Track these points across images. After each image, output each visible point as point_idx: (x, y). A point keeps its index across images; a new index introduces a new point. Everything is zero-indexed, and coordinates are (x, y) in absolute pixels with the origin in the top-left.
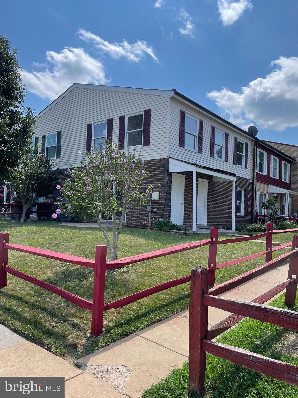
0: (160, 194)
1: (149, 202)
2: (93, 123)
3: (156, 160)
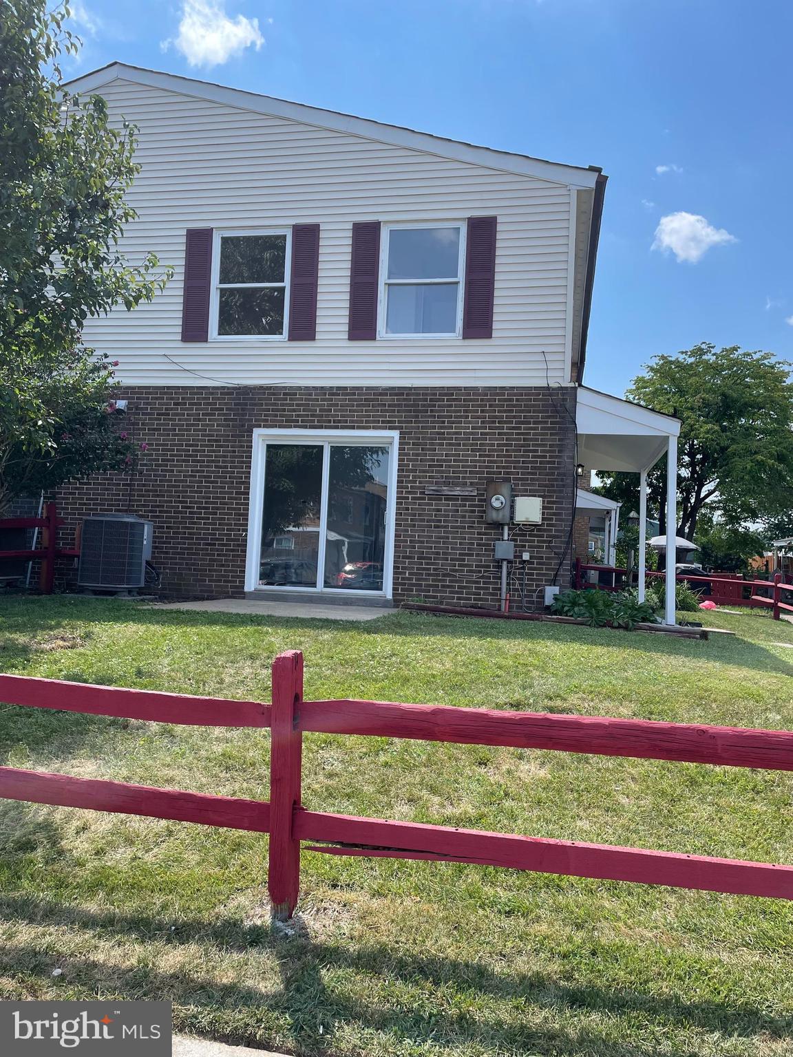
0: (543, 502)
1: (503, 529)
2: (216, 228)
3: (530, 389)
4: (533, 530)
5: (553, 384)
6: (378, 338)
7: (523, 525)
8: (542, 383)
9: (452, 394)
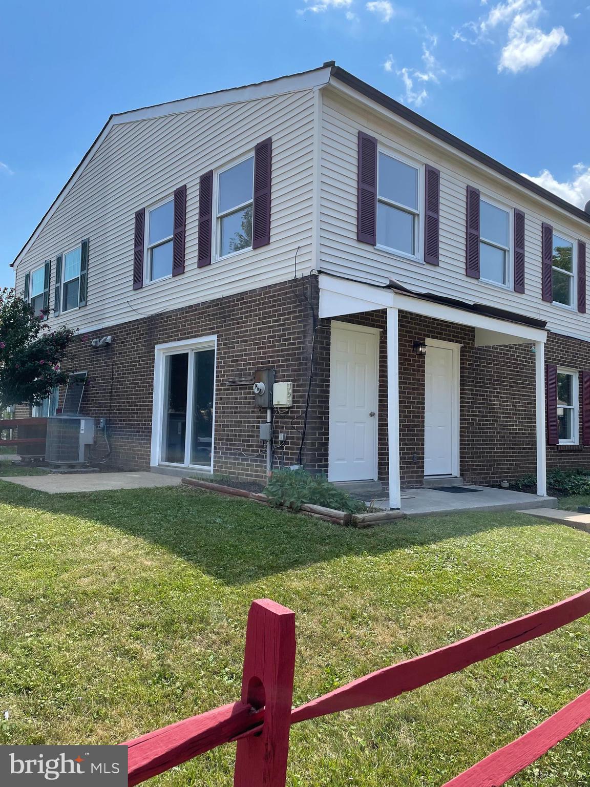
0: (294, 386)
1: (266, 413)
2: (146, 207)
3: (285, 283)
4: (287, 413)
5: (299, 276)
6: (212, 262)
7: (280, 408)
8: (291, 277)
9: (243, 299)
